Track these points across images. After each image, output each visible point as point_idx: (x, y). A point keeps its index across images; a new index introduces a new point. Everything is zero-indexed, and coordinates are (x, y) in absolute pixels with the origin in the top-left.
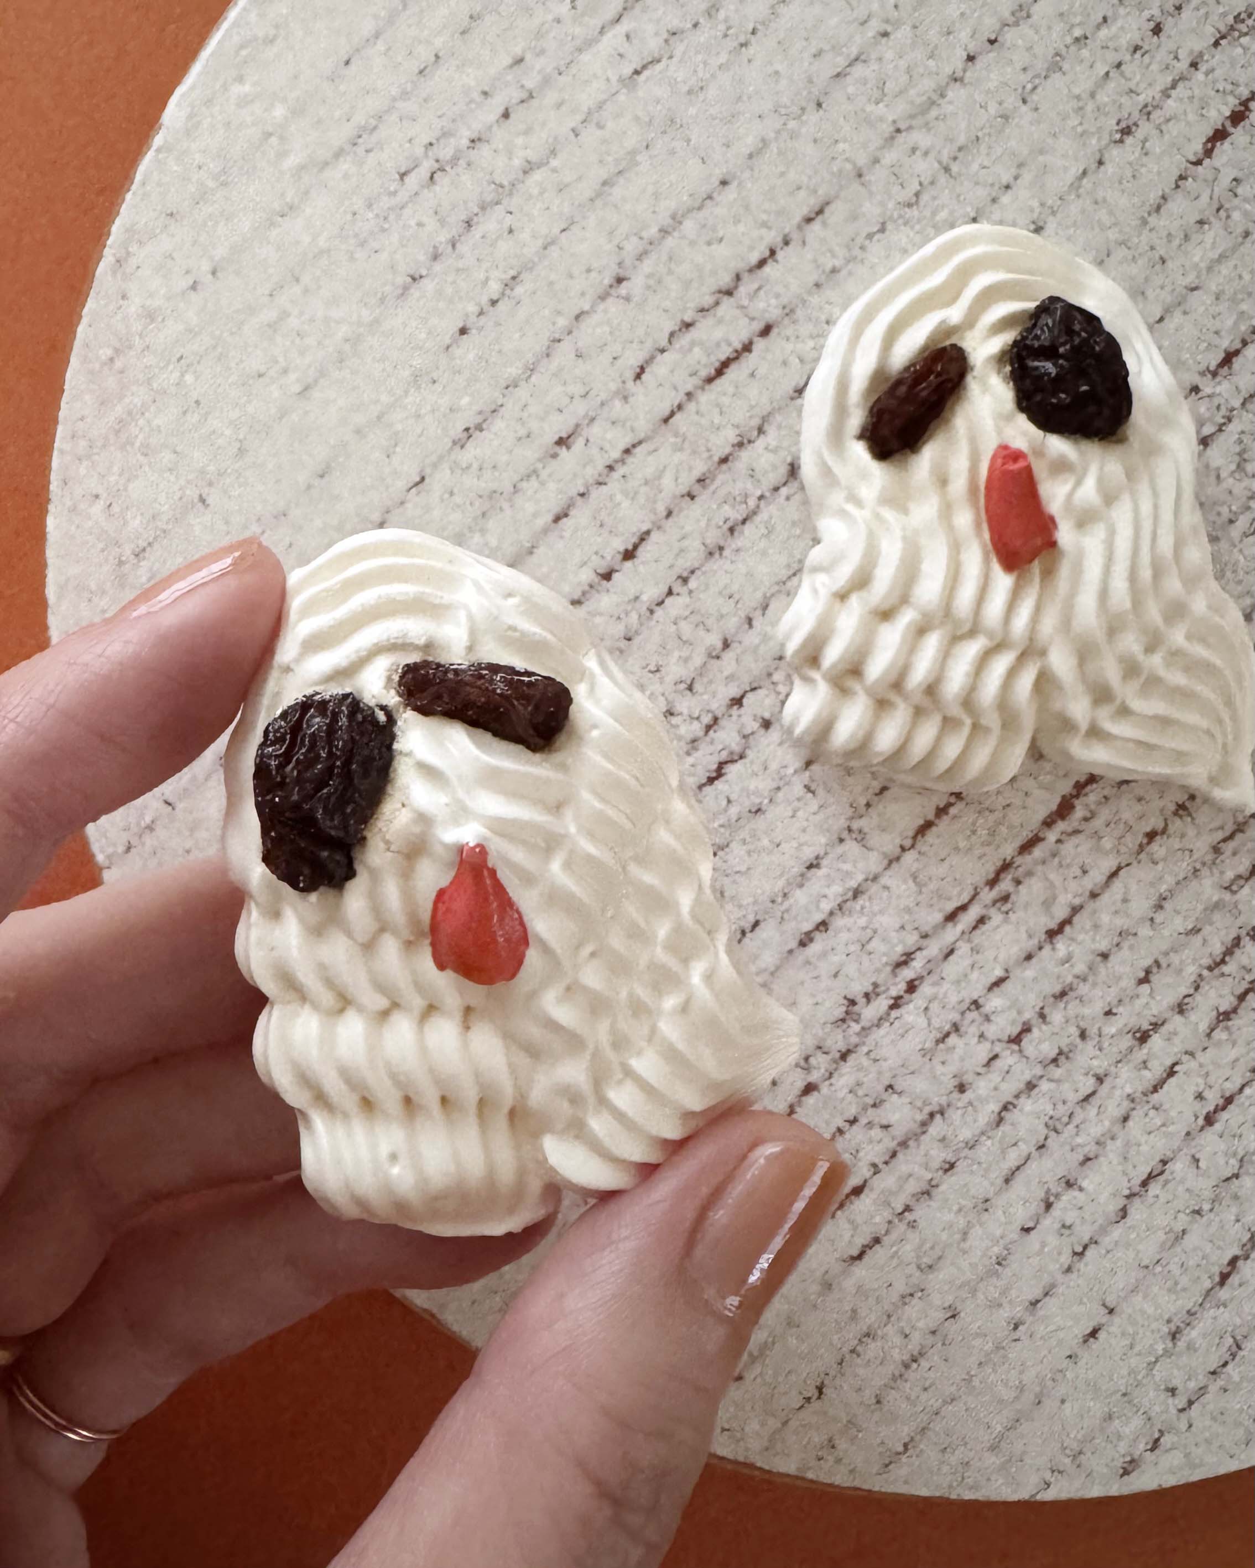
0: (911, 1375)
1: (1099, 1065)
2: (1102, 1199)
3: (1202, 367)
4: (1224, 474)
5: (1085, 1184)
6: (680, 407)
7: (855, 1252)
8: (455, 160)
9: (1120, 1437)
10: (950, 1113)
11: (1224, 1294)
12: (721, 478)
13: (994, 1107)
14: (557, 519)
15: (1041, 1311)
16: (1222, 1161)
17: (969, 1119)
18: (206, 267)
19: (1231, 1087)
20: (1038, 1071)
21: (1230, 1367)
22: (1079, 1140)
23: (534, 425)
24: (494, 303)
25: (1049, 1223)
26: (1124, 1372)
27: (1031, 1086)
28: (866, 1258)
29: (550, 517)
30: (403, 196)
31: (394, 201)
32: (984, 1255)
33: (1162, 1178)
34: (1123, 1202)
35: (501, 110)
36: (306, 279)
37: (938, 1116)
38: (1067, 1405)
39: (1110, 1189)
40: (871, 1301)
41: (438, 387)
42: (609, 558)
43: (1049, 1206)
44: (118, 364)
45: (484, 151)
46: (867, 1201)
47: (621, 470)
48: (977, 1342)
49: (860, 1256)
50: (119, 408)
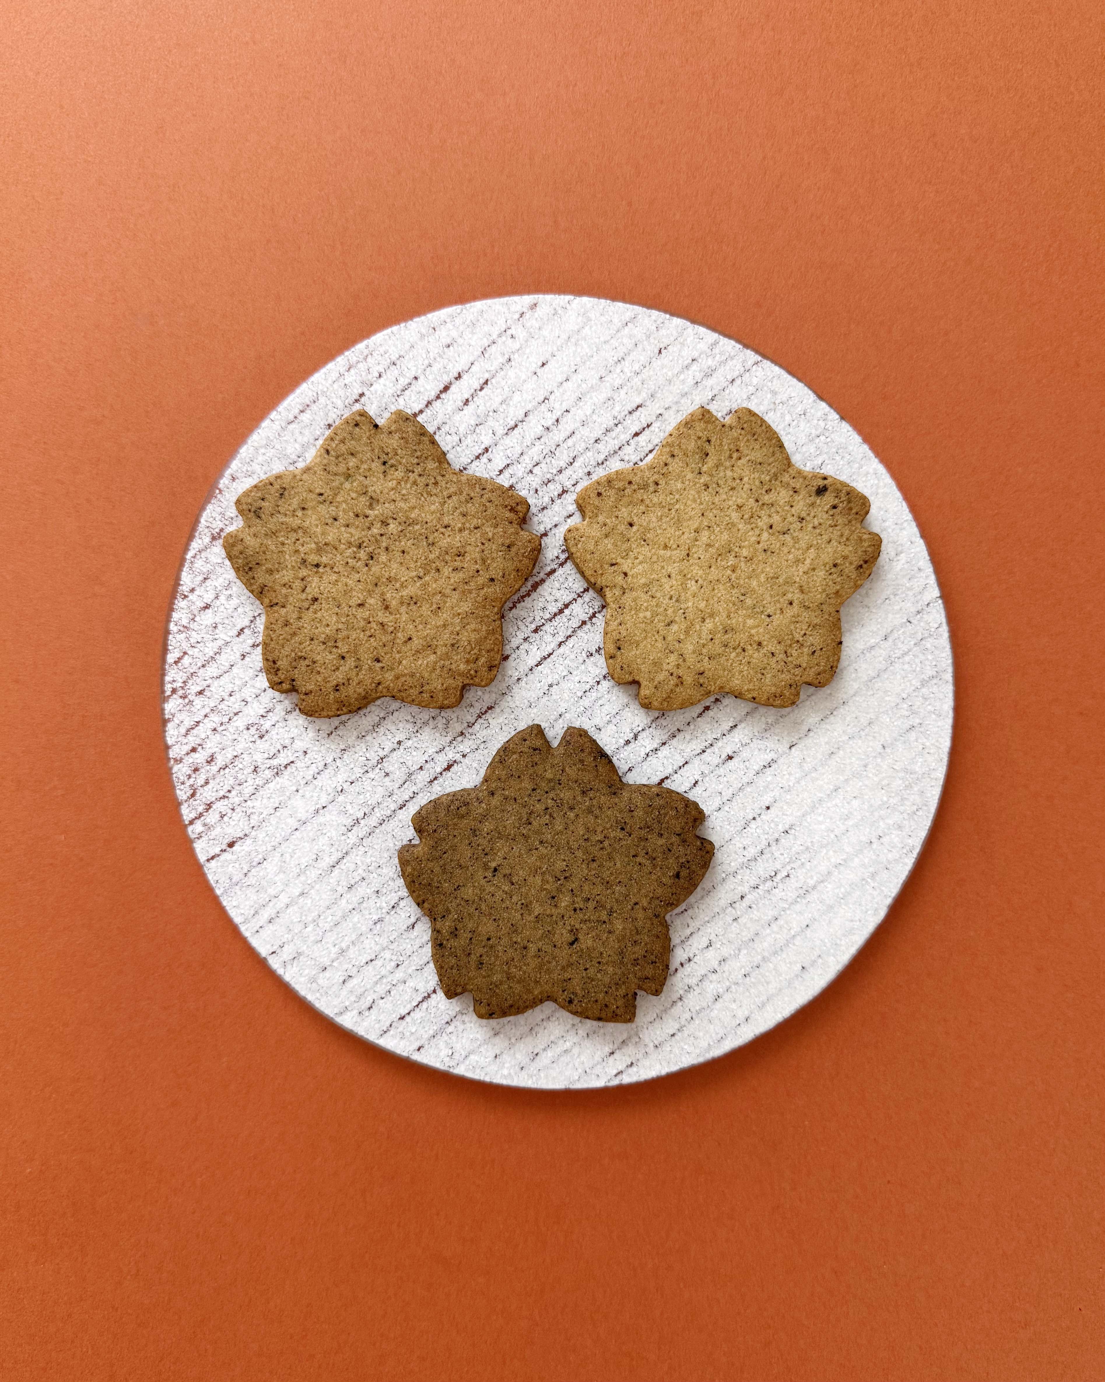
0: (622, 354)
1: (530, 478)
2: (534, 421)
3: (460, 765)
4: (455, 719)
5: (541, 428)
6: (680, 768)
7: (640, 409)
8: (766, 880)
9: (536, 319)
10: (595, 464)
11: (487, 376)
12: (666, 736)
13: (575, 464)
14: (736, 726)
15: (565, 376)
16: (483, 432)
17: (587, 460)
18: (874, 846)
19: (476, 463)
20: (556, 478)
21: (487, 345)
22: (543, 447)
23: (742, 766)
24: (754, 819)
25: (557, 413)
26: (532, 347)
27: (560, 472)
28: (636, 405)
29: (739, 727)
30: (788, 868)
31: (792, 865)
32: (586, 402)
33: (509, 427)
34: (526, 419)
35: (744, 900)
36: (832, 836)
37: (600, 462)
38: (557, 335)
39: (531, 424)
40: (635, 388)
41: (780, 785)
42: (716, 708)
43: (557, 421)
44: (915, 808)
45: (753, 883)
46: (632, 429)
47: (707, 744)
48: (592, 366)
49: (638, 407)
50: (916, 789)
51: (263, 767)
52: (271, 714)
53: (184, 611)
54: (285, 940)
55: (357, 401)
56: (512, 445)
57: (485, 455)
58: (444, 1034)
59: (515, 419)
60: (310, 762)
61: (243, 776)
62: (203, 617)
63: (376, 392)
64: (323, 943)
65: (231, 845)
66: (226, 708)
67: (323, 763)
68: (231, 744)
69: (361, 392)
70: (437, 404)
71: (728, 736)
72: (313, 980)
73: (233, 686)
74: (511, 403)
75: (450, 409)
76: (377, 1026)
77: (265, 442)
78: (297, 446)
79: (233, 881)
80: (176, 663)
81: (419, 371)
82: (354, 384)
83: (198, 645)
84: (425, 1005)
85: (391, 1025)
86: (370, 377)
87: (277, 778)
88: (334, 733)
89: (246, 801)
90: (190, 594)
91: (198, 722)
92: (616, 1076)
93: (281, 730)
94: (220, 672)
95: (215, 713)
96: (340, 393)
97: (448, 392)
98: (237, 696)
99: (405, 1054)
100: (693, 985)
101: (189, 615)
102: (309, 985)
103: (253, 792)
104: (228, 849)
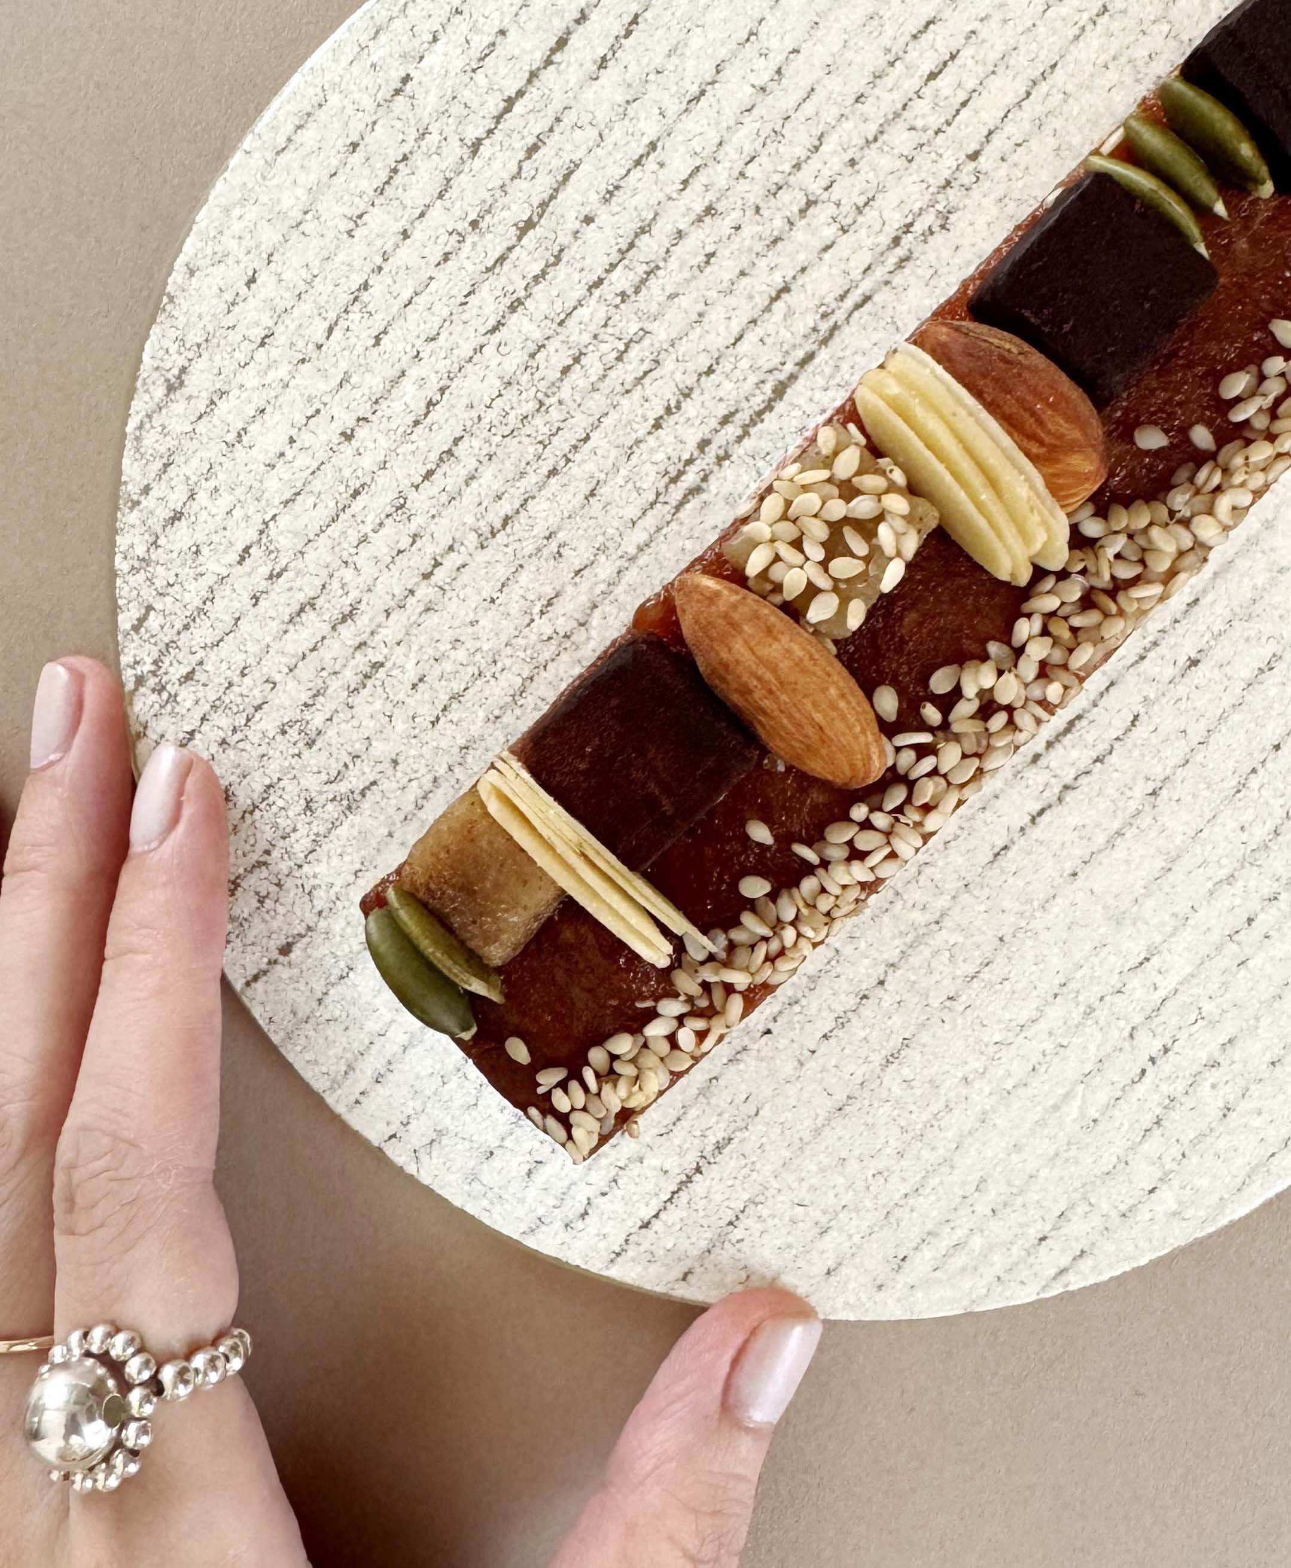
51: (322, 799)
52: (321, 699)
53: (136, 531)
54: (411, 1112)
55: (398, 92)
56: (699, 130)
57: (652, 156)
58: (727, 1245)
59: (700, 80)
60: (406, 780)
61: (289, 822)
62: (171, 537)
63: (432, 68)
64: (480, 1108)
65: (286, 950)
66: (239, 700)
67: (429, 777)
68: (256, 764)
69: (404, 75)
70: (549, 75)
71: (1184, 622)
72: (473, 1177)
73: (243, 656)
74: (688, 53)
75: (573, 80)
76: (602, 1245)
77: (239, 195)
78: (300, 192)
79: (300, 1015)
80: (136, 628)
81: (507, 20)
82: (388, 60)
83: (170, 590)
84: (684, 1196)
85: (627, 1241)
86: (416, 42)
87: (351, 817)
88: (442, 720)
89: (300, 866)
90: (142, 498)
91: (192, 733)
92: (1054, 1278)
93: (343, 726)
94: (218, 633)
95: (220, 711)
96: (365, 83)
97: (566, 49)
98: (256, 675)
99: (659, 1289)
100: (1178, 1095)
101: (147, 536)
102: (467, 1188)
103: (310, 847)
104: (281, 958)
